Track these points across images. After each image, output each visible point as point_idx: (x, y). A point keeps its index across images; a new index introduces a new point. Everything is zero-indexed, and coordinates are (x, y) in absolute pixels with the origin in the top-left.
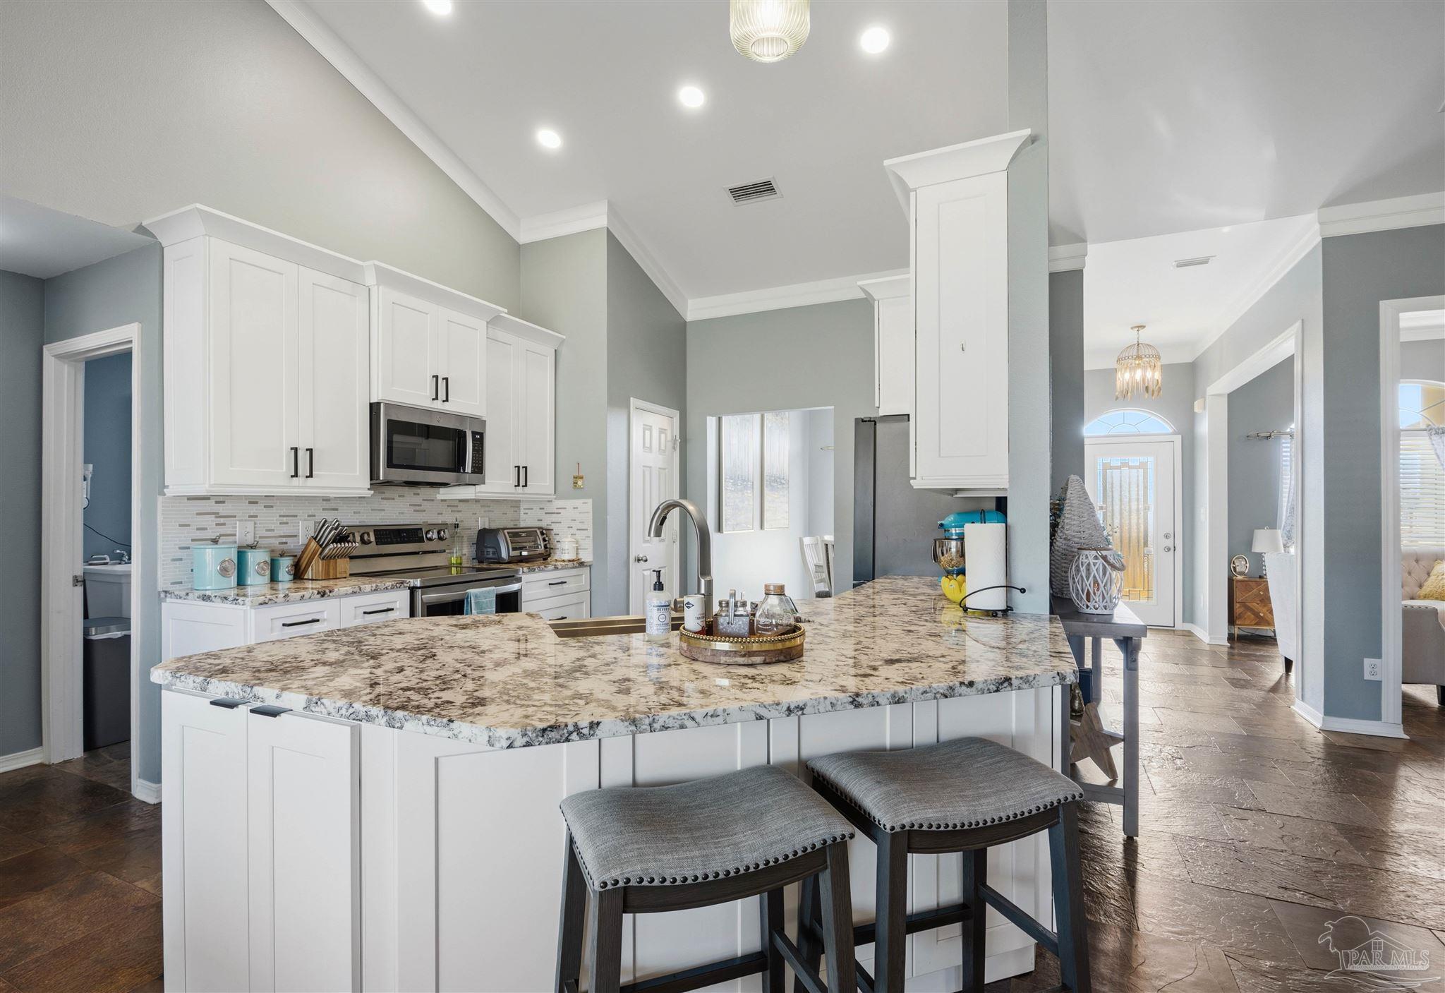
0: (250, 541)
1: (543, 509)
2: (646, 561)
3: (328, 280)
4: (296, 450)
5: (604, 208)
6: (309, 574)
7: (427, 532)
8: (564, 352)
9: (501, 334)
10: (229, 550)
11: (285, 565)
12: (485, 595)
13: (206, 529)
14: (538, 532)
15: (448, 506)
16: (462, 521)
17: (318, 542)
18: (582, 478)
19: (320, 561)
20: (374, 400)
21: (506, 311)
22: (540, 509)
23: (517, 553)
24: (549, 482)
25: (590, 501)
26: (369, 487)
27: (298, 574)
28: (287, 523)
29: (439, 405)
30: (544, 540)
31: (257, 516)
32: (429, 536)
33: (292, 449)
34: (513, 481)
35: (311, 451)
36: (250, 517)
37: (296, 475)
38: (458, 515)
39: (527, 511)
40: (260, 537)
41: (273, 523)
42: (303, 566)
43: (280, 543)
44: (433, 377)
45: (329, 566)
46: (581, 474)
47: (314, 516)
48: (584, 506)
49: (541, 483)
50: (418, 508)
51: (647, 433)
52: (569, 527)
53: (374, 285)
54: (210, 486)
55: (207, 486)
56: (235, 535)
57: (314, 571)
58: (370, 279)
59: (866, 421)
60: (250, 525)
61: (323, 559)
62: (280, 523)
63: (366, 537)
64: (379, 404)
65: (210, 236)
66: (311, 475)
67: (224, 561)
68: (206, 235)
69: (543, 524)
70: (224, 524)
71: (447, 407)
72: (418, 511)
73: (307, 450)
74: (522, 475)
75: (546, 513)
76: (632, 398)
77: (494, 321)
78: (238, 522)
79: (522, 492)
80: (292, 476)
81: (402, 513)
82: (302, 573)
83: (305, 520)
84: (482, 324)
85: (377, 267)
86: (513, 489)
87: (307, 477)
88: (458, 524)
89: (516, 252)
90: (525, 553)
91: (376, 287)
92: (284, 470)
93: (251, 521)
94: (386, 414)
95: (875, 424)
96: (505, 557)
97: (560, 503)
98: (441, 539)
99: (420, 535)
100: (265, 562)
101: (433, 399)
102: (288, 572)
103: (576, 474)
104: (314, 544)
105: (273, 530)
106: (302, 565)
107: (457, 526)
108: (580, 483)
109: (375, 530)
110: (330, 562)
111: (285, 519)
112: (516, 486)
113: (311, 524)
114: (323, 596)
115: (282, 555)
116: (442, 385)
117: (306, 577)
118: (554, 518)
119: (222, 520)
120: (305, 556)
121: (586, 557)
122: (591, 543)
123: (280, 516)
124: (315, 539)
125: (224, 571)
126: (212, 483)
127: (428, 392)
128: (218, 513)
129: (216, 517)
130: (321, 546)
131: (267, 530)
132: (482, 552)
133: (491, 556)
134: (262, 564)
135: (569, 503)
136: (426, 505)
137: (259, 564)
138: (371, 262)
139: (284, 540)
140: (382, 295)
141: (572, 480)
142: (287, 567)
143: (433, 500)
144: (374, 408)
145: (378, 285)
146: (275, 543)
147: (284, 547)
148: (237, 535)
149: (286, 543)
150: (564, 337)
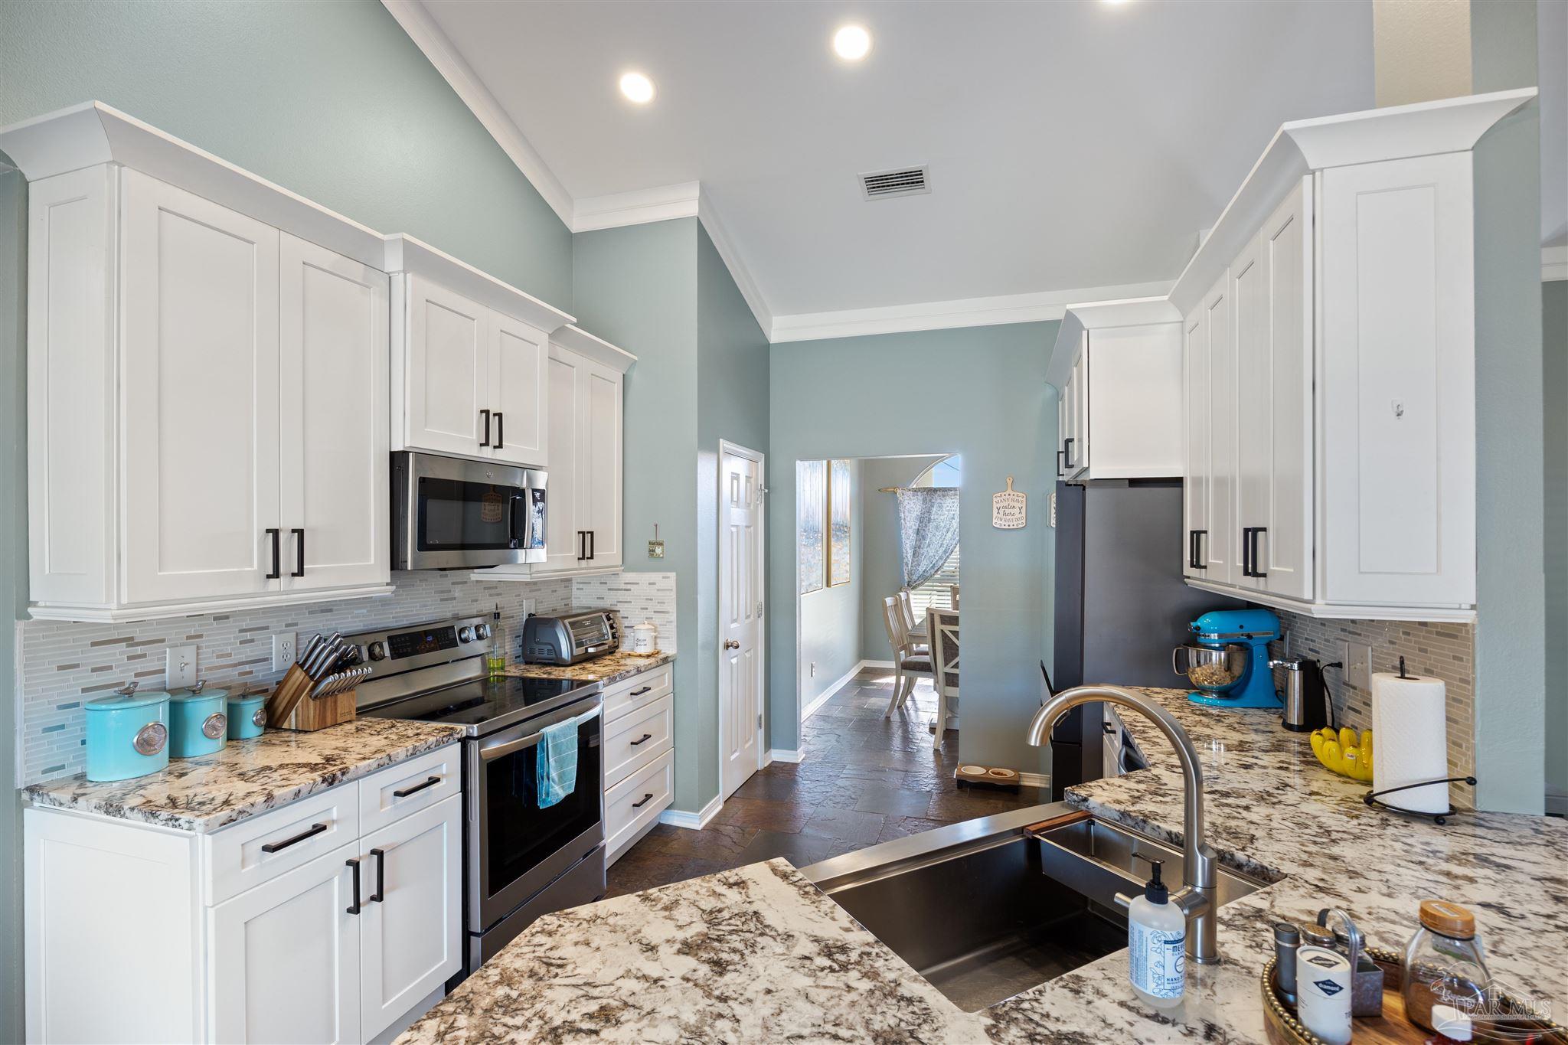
0: (189, 677)
1: (606, 583)
2: (737, 647)
3: (327, 257)
4: (276, 533)
5: (696, 192)
6: (291, 721)
7: (462, 631)
8: (635, 376)
9: (564, 353)
10: (156, 706)
11: (253, 709)
12: (564, 732)
13: (110, 668)
14: (604, 617)
15: (485, 589)
16: (503, 608)
17: (307, 672)
18: (661, 544)
19: (311, 703)
20: (398, 447)
21: (575, 320)
22: (601, 583)
23: (581, 650)
24: (616, 549)
25: (673, 575)
26: (389, 581)
27: (273, 722)
28: (252, 641)
29: (488, 453)
30: (612, 627)
31: (201, 636)
32: (463, 636)
33: (268, 531)
34: (576, 551)
35: (300, 533)
36: (188, 638)
37: (276, 574)
38: (497, 600)
39: (581, 586)
40: (207, 669)
41: (231, 644)
42: (281, 709)
43: (241, 674)
44: (482, 412)
45: (325, 708)
46: (659, 539)
47: (296, 624)
48: (667, 582)
49: (608, 551)
50: (445, 596)
51: (735, 482)
52: (642, 609)
53: (399, 272)
54: (121, 607)
55: (114, 606)
56: (163, 671)
57: (300, 718)
58: (394, 262)
59: (1071, 485)
60: (189, 653)
61: (316, 697)
62: (241, 643)
63: (377, 650)
64: (404, 454)
65: (121, 165)
66: (300, 573)
67: (145, 729)
68: (113, 162)
69: (606, 604)
70: (144, 656)
71: (500, 456)
72: (446, 600)
73: (294, 531)
74: (587, 543)
75: (609, 589)
76: (721, 440)
77: (558, 334)
78: (168, 649)
79: (586, 566)
80: (269, 577)
81: (425, 606)
82: (278, 720)
83: (281, 632)
84: (542, 337)
85: (407, 245)
86: (575, 564)
87: (294, 575)
88: (499, 614)
89: (570, 243)
90: (591, 650)
91: (402, 275)
92: (256, 567)
93: (193, 644)
94: (416, 470)
95: (1084, 489)
96: (566, 658)
97: (630, 576)
98: (480, 637)
99: (451, 636)
100: (219, 716)
101: (481, 445)
102: (256, 723)
103: (653, 539)
104: (299, 675)
105: (230, 655)
106: (278, 707)
107: (497, 616)
108: (658, 550)
109: (389, 638)
110: (325, 703)
111: (248, 636)
112: (579, 559)
113: (291, 637)
114: (331, 784)
115: (244, 696)
116: (493, 423)
117: (285, 726)
118: (622, 596)
119: (139, 650)
120: (284, 692)
121: (669, 649)
122: (675, 630)
123: (241, 631)
124: (302, 666)
125: (144, 746)
126: (124, 601)
127: (474, 435)
128: (132, 639)
129: (128, 646)
130: (312, 677)
131: (218, 657)
132: (532, 651)
133: (545, 655)
134: (213, 721)
135: (646, 577)
136: (457, 592)
137: (208, 720)
138: (399, 236)
139: (247, 668)
140: (410, 287)
141: (647, 547)
142: (256, 714)
143: (466, 583)
144: (397, 461)
145: (405, 272)
146: (233, 675)
147: (249, 679)
148: (167, 671)
149: (251, 672)
150: (636, 358)
